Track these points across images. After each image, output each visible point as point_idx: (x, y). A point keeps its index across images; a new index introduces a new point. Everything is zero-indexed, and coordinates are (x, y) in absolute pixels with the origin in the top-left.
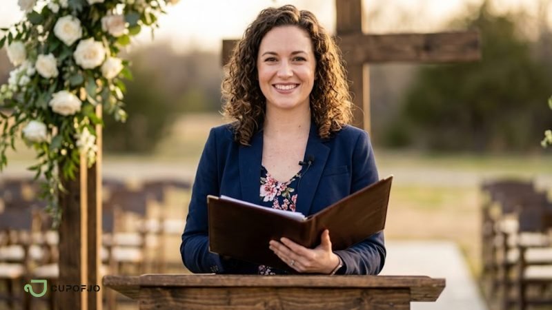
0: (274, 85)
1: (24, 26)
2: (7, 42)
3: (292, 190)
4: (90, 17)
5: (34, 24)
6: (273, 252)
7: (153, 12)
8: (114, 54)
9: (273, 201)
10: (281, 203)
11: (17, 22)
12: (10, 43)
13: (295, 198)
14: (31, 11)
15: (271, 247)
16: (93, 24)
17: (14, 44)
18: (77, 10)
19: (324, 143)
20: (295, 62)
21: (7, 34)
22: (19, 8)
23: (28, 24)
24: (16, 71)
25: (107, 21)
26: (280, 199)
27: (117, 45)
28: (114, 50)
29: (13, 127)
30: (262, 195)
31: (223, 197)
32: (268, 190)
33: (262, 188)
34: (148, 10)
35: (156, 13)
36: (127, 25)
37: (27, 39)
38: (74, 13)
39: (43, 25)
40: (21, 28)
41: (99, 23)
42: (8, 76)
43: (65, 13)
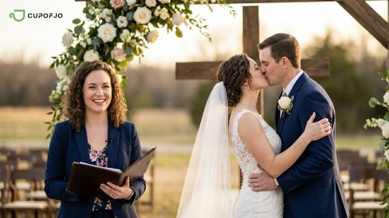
0: (93, 100)
1: (65, 55)
2: (55, 65)
3: (105, 155)
4: (104, 51)
5: (72, 54)
6: (101, 189)
7: (141, 47)
8: (118, 72)
9: (96, 161)
10: (100, 162)
11: (61, 53)
12: (57, 66)
13: (106, 159)
14: (69, 47)
15: (101, 187)
16: (106, 54)
17: (60, 66)
18: (97, 46)
19: (116, 130)
20: (104, 88)
21: (55, 60)
22: (63, 45)
23: (68, 54)
24: (61, 82)
25: (114, 53)
26: (99, 160)
27: (119, 66)
28: (117, 69)
29: (59, 116)
30: (91, 159)
31: (81, 163)
32: (93, 155)
33: (90, 154)
34: (138, 46)
35: (142, 48)
36: (126, 55)
37: (67, 63)
38: (95, 48)
39: (77, 55)
40: (63, 57)
41: (109, 54)
42: (56, 85)
43: (90, 47)
